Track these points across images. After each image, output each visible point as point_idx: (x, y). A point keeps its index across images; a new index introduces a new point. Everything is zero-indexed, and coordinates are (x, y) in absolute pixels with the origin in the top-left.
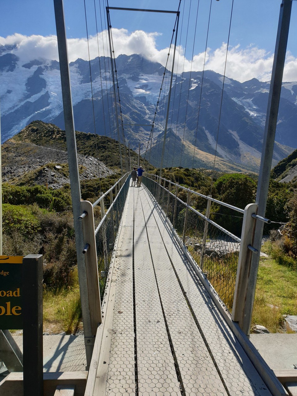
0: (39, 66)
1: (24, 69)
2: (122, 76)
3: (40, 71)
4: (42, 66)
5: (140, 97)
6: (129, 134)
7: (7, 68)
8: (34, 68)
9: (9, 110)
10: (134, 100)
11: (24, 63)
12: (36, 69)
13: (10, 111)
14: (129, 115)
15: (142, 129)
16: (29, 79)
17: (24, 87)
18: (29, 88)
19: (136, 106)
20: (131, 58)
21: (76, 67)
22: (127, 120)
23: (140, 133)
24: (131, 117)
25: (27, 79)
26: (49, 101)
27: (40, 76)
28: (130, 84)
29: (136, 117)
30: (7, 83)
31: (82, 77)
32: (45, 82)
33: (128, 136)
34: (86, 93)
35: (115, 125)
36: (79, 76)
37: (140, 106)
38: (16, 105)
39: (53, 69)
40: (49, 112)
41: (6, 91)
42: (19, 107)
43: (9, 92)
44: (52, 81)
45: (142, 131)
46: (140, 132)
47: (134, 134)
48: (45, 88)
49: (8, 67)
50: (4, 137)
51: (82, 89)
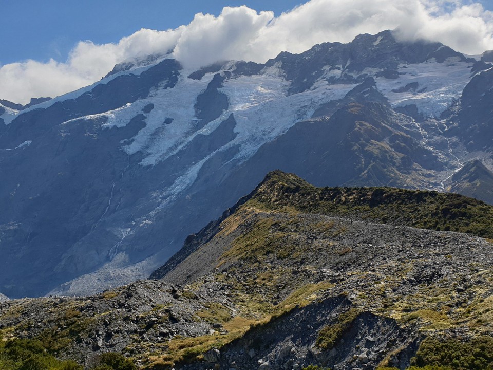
0: (216, 73)
1: (191, 80)
2: (364, 72)
3: (217, 81)
4: (221, 72)
5: (404, 106)
6: (392, 178)
7: (165, 82)
8: (208, 77)
9: (168, 152)
10: (393, 114)
11: (192, 72)
12: (212, 78)
13: (171, 154)
14: (388, 143)
15: (416, 165)
16: (199, 97)
17: (192, 111)
18: (201, 111)
19: (399, 124)
20: (380, 38)
21: (279, 68)
22: (386, 151)
23: (414, 175)
24: (391, 144)
25: (197, 96)
26: (235, 130)
27: (218, 89)
28: (382, 85)
29: (403, 145)
30: (164, 107)
31: (289, 83)
32: (227, 98)
33: (391, 181)
34: (299, 111)
35: (363, 163)
36: (285, 83)
37: (406, 123)
38: (180, 142)
39: (238, 75)
40: (236, 149)
41: (163, 119)
42: (184, 144)
43: (168, 121)
44: (238, 97)
45: (417, 170)
46: (414, 171)
47: (401, 177)
48: (227, 109)
49: (167, 81)
50: (161, 198)
51: (291, 105)
